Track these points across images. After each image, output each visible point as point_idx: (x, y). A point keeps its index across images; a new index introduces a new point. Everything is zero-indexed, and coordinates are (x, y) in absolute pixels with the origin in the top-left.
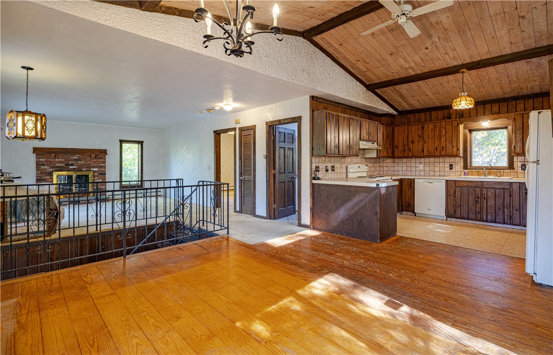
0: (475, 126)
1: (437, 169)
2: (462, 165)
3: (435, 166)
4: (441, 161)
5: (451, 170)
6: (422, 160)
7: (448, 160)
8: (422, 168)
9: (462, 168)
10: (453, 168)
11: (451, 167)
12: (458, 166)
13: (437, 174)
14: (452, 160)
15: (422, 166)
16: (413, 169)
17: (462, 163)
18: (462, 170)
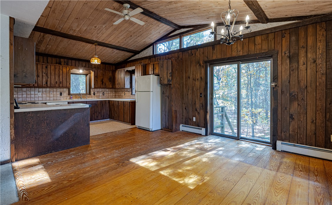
0: (74, 71)
1: (52, 95)
2: (67, 93)
3: (50, 93)
4: (54, 90)
5: (61, 96)
6: (40, 90)
7: (59, 90)
8: (40, 95)
9: (67, 95)
10: (62, 95)
11: (61, 94)
12: (65, 93)
13: (52, 99)
14: (62, 90)
15: (40, 93)
16: (33, 96)
17: (67, 92)
18: (67, 96)
